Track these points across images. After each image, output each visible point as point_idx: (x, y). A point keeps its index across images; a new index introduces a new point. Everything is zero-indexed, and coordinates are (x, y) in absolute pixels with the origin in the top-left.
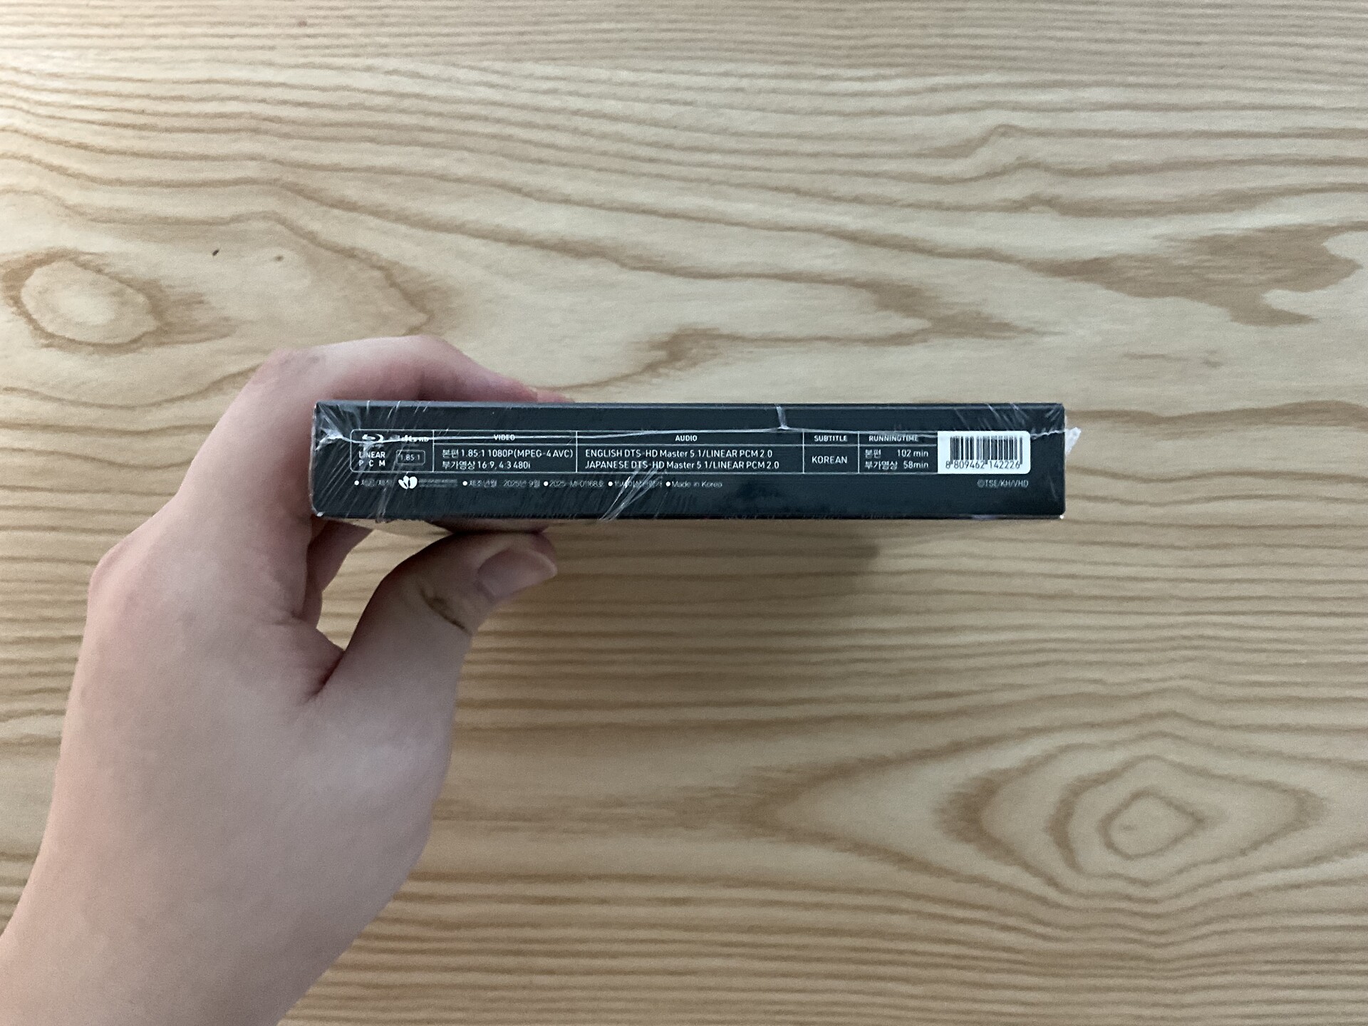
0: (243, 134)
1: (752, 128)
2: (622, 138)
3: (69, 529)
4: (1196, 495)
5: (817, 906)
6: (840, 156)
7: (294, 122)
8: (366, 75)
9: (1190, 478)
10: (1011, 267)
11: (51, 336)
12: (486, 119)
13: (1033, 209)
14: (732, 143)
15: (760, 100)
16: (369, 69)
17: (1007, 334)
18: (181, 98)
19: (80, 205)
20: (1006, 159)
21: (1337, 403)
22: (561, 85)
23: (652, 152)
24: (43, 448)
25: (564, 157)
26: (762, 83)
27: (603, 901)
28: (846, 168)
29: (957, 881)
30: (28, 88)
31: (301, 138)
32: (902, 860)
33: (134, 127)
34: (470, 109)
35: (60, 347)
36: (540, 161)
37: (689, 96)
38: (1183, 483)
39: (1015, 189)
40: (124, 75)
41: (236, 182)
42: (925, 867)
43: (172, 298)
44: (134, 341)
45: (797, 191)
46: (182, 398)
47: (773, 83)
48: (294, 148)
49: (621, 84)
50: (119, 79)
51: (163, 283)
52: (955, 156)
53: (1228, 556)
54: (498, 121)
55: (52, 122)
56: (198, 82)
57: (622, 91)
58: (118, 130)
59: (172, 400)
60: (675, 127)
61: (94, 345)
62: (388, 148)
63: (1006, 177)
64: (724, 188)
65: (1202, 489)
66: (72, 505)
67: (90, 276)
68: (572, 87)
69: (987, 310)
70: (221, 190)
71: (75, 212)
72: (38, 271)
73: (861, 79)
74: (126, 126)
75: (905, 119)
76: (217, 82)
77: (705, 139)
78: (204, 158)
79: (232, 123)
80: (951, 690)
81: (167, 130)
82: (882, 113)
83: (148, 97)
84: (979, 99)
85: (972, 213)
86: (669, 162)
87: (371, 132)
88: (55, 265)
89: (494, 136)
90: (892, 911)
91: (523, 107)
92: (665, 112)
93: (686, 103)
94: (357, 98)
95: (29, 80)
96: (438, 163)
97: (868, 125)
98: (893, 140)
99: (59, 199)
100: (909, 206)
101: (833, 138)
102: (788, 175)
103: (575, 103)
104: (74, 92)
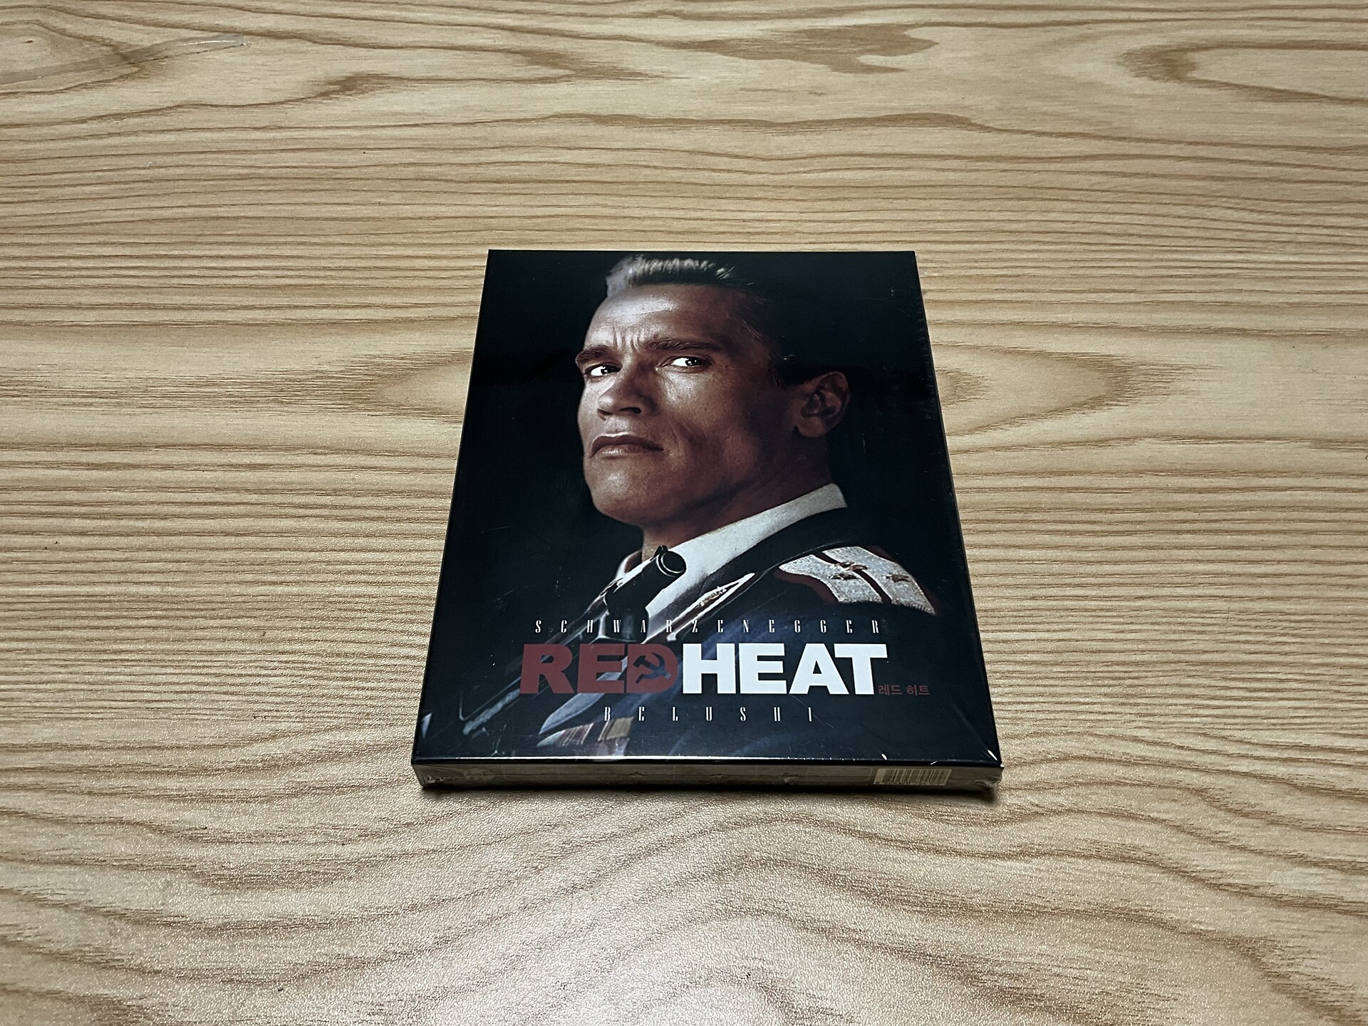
4: (813, 168)
9: (804, 158)
21: (935, 114)
38: (803, 161)
53: (848, 206)
65: (817, 163)
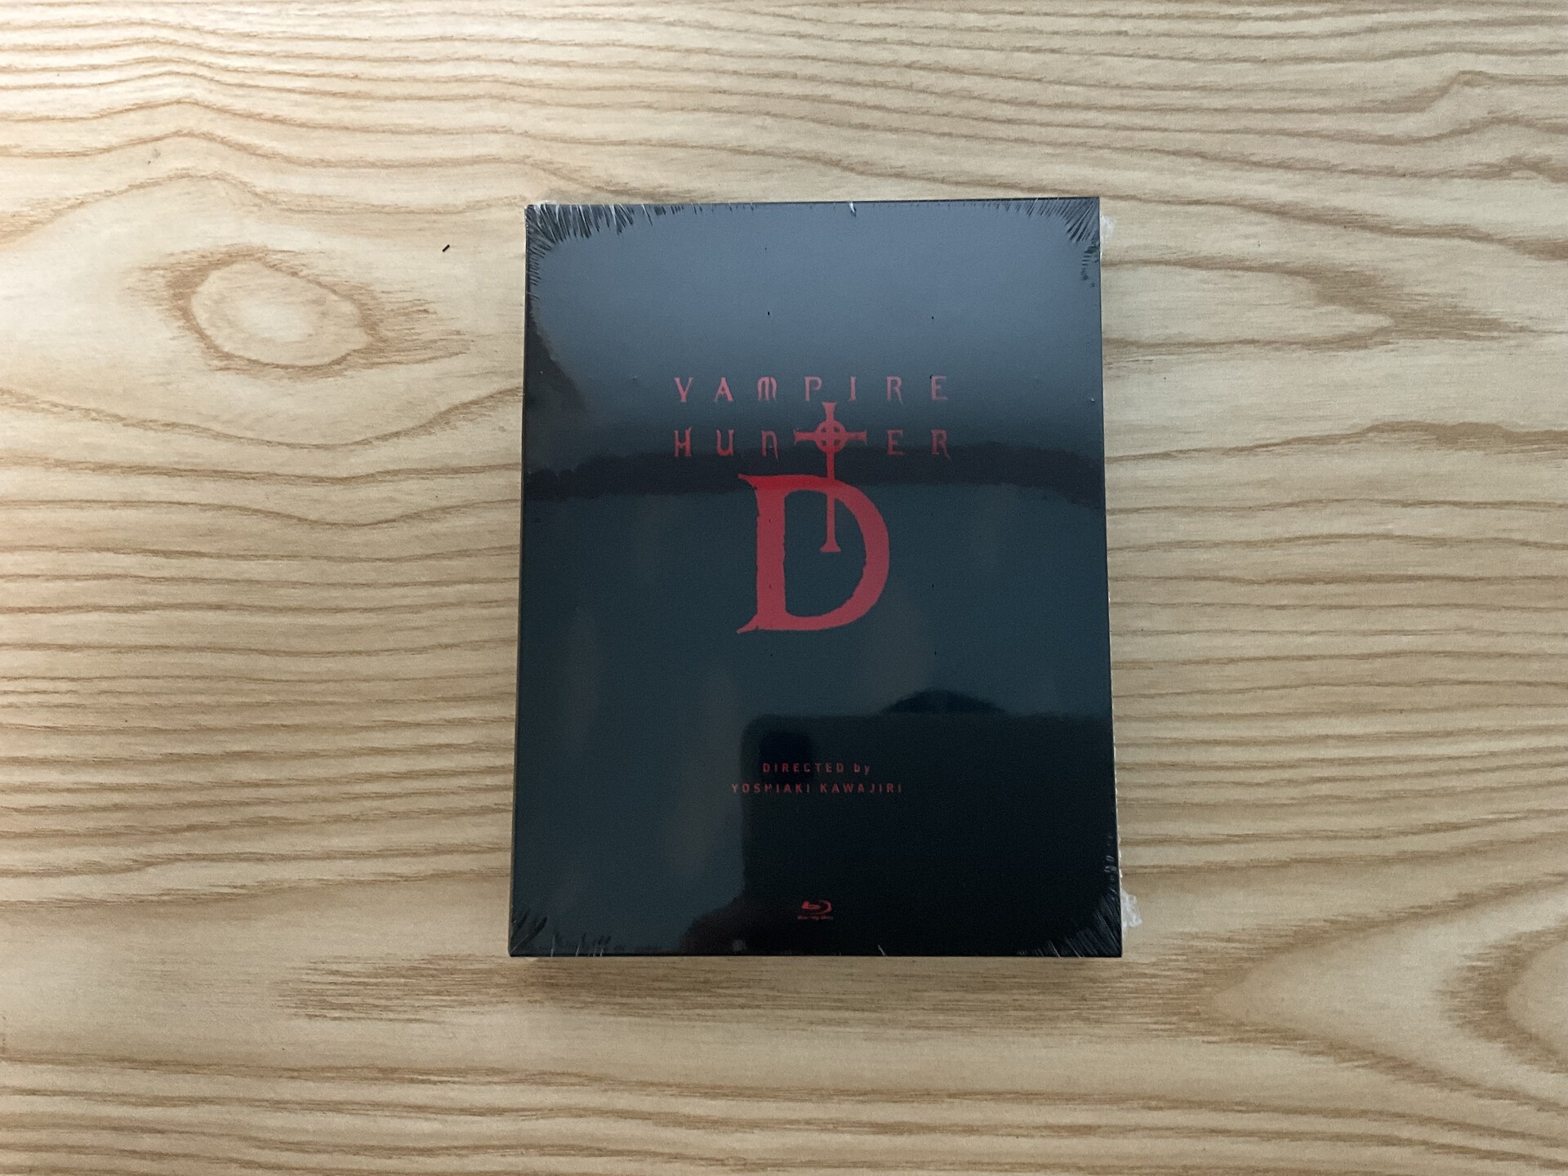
0: (482, 102)
1: (1141, 79)
2: (970, 96)
3: (241, 608)
5: (1279, 1135)
6: (1257, 111)
7: (549, 86)
8: (642, 27)
10: (1492, 248)
11: (228, 356)
12: (795, 77)
13: (1515, 174)
14: (1115, 98)
15: (1148, 46)
16: (644, 20)
17: (1495, 334)
18: (406, 60)
19: (274, 193)
20: (1476, 113)
22: (891, 34)
23: (1010, 112)
24: (210, 501)
25: (894, 120)
26: (1151, 25)
27: (970, 1130)
28: (1266, 125)
29: (1480, 1096)
30: (212, 51)
31: (558, 105)
32: (1399, 1066)
33: (344, 95)
34: (774, 66)
35: (239, 371)
36: (864, 127)
37: (1057, 42)
39: (1492, 150)
40: (333, 33)
41: (476, 161)
42: (1432, 1077)
43: (388, 307)
44: (338, 362)
45: (1202, 155)
46: (397, 434)
47: (1164, 26)
48: (549, 120)
49: (969, 30)
50: (327, 38)
51: (377, 288)
52: (1408, 110)
54: (811, 78)
55: (240, 92)
56: (427, 40)
57: (968, 38)
58: (323, 101)
59: (385, 438)
60: (1039, 80)
61: (285, 367)
62: (667, 116)
63: (1475, 136)
64: (1106, 153)
66: (247, 576)
67: (283, 280)
68: (903, 35)
69: (1466, 304)
70: (455, 171)
71: (264, 200)
72: (214, 276)
73: (1278, 18)
74: (334, 94)
75: (1341, 65)
76: (451, 39)
77: (1078, 94)
78: (433, 131)
79: (467, 90)
80: (1454, 820)
81: (387, 99)
82: (1308, 59)
83: (362, 59)
84: (1433, 39)
85: (1435, 180)
86: (1032, 123)
87: (647, 97)
88: (237, 267)
89: (805, 98)
90: (1388, 1141)
91: (840, 61)
92: (1026, 62)
93: (1053, 51)
94: (631, 55)
95: (213, 42)
96: (733, 133)
97: (1291, 73)
98: (1324, 92)
99: (245, 184)
100: (1353, 172)
101: (1247, 90)
102: (1188, 136)
103: (909, 54)
104: (269, 55)
